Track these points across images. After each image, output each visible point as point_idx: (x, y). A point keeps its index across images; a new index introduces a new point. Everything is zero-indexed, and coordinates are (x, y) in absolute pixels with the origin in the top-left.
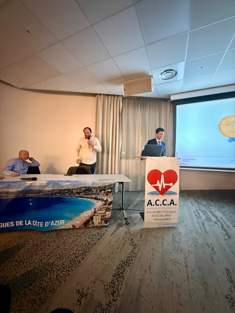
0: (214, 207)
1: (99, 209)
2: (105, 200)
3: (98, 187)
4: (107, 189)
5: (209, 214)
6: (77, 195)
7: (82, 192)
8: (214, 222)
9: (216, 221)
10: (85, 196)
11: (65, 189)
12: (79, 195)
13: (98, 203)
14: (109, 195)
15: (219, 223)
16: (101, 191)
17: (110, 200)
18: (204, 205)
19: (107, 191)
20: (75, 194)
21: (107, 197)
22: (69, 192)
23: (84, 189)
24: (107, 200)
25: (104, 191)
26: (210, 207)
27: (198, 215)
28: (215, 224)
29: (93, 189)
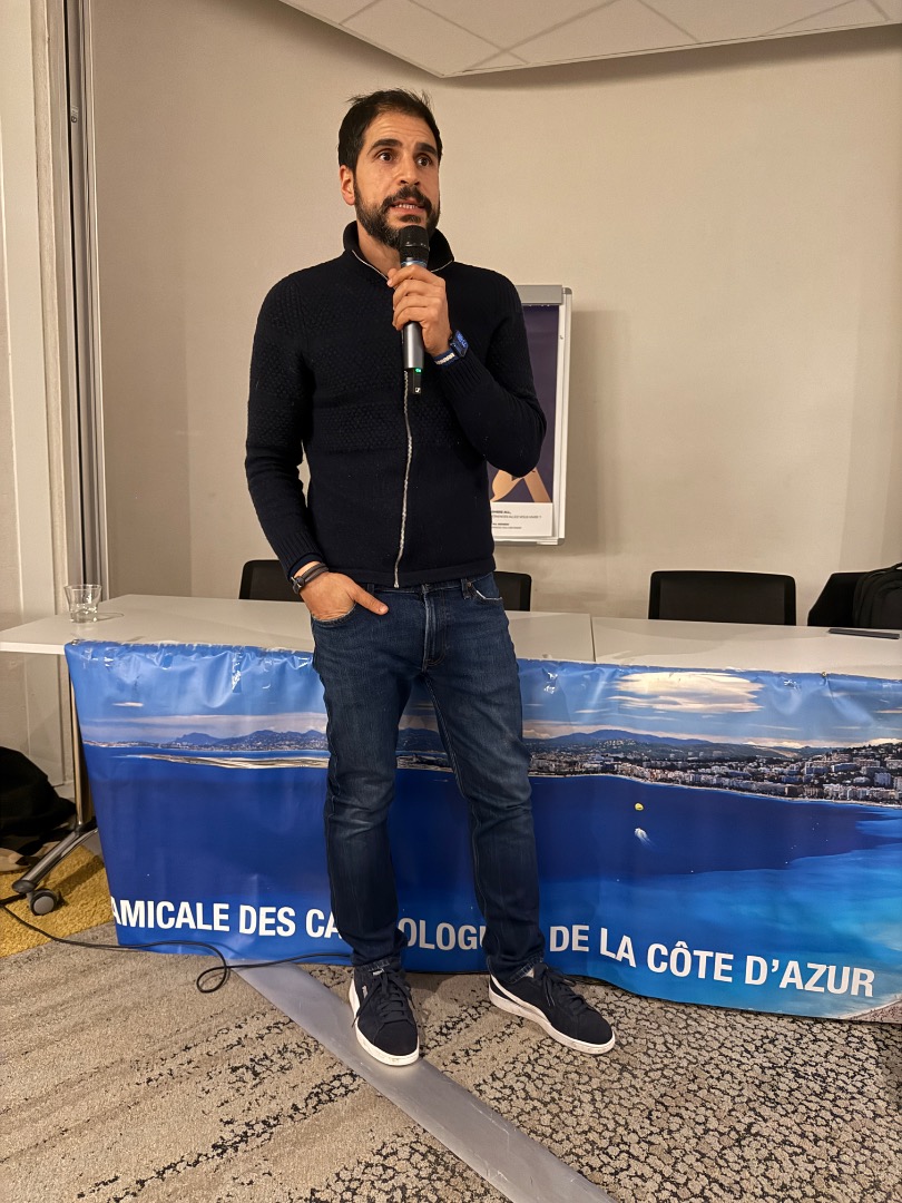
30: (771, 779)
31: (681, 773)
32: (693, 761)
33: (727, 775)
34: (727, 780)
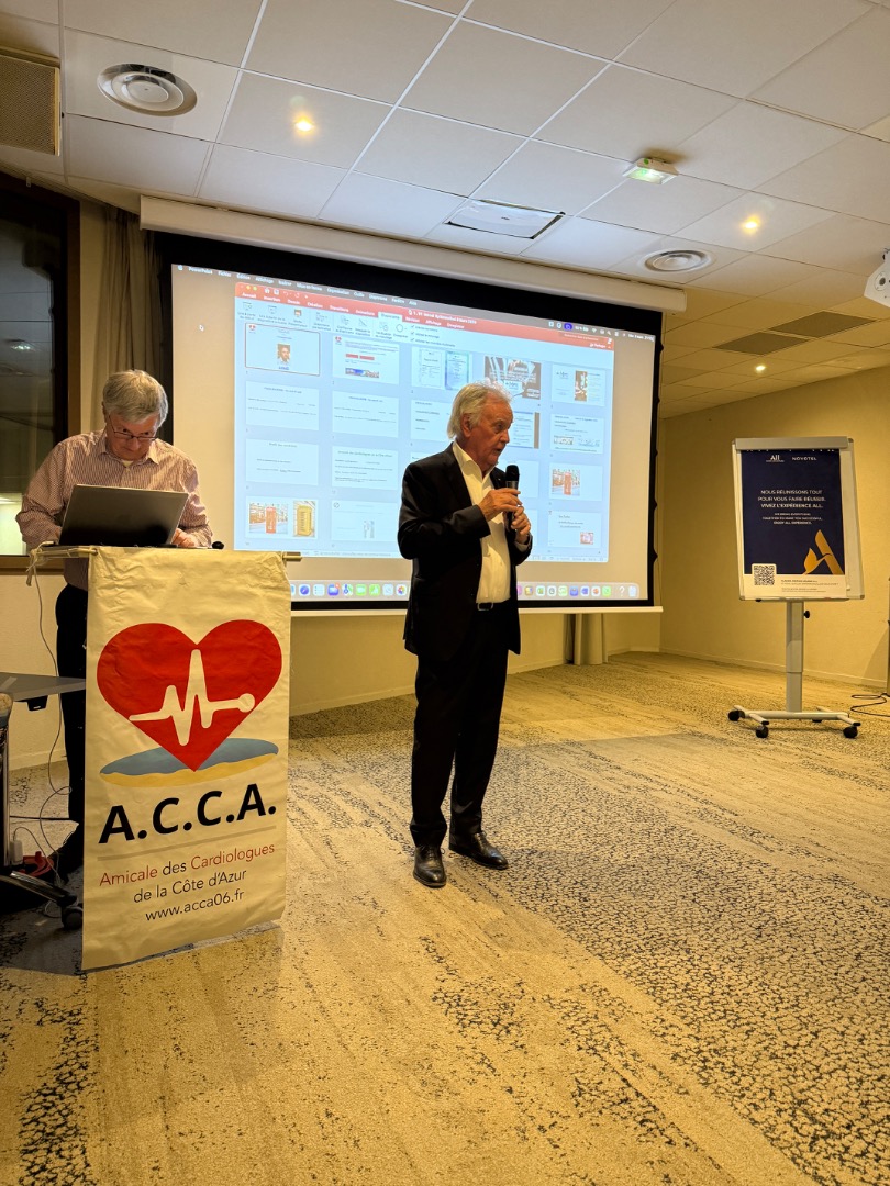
0: (348, 775)
5: (338, 800)
8: (361, 825)
9: (367, 818)
15: (376, 823)
18: (313, 777)
26: (335, 775)
27: (303, 819)
28: (365, 829)
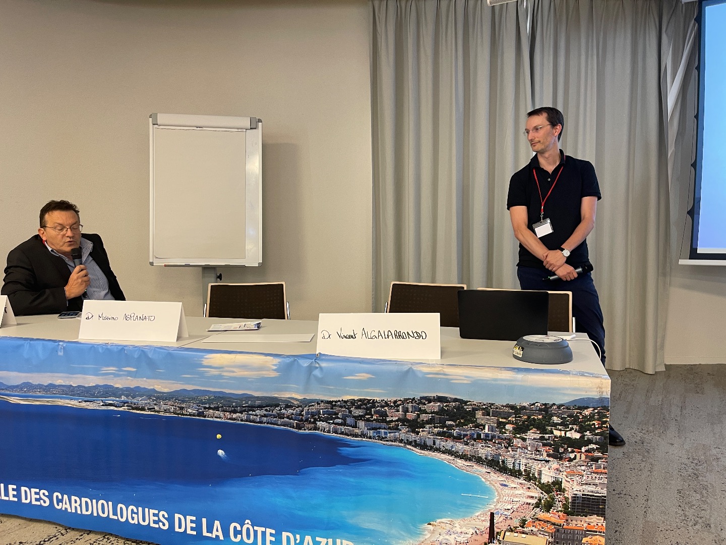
1: (516, 523)
2: (545, 479)
3: (508, 406)
4: (555, 425)
6: (404, 433)
7: (429, 422)
10: (441, 443)
11: (353, 402)
12: (412, 437)
13: (506, 491)
14: (570, 460)
16: (521, 429)
17: (573, 488)
19: (557, 433)
20: (396, 429)
21: (554, 464)
22: (370, 414)
23: (435, 406)
24: (557, 485)
25: (544, 431)
29: (479, 414)
30: (288, 417)
31: (240, 414)
32: (245, 407)
33: (265, 416)
34: (265, 418)
